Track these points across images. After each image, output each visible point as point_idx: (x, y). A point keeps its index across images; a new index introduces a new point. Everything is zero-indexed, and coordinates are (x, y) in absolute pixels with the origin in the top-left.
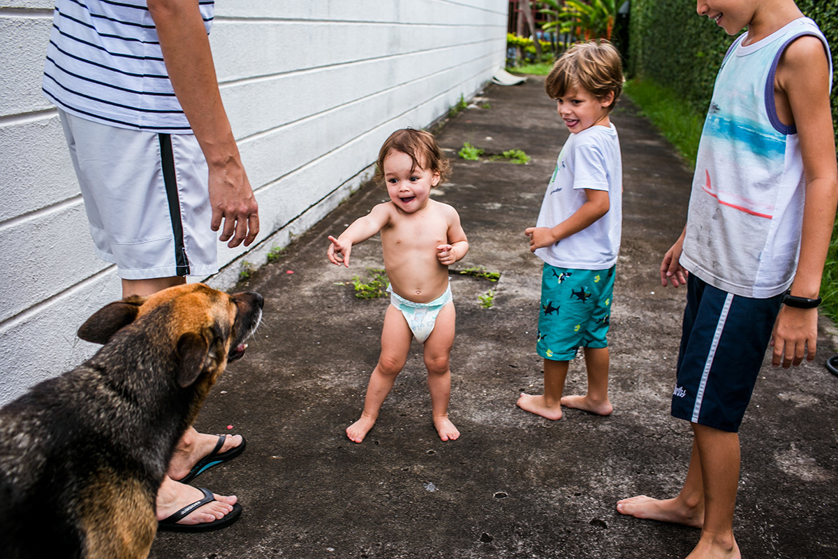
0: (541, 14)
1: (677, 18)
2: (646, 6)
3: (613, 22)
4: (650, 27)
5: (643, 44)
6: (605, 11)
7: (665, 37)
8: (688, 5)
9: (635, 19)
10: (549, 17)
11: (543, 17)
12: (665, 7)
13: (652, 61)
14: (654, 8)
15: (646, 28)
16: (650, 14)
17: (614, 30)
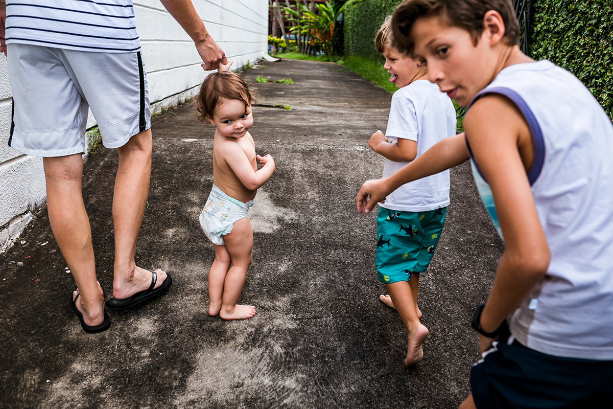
0: (288, 22)
1: (371, 17)
2: (353, 14)
3: (333, 25)
4: (356, 27)
5: (352, 37)
6: (328, 18)
7: (365, 30)
8: (376, 9)
9: (347, 23)
10: (293, 24)
11: (289, 24)
12: (364, 13)
13: (358, 46)
14: (358, 14)
15: (353, 27)
16: (355, 19)
17: (334, 30)
